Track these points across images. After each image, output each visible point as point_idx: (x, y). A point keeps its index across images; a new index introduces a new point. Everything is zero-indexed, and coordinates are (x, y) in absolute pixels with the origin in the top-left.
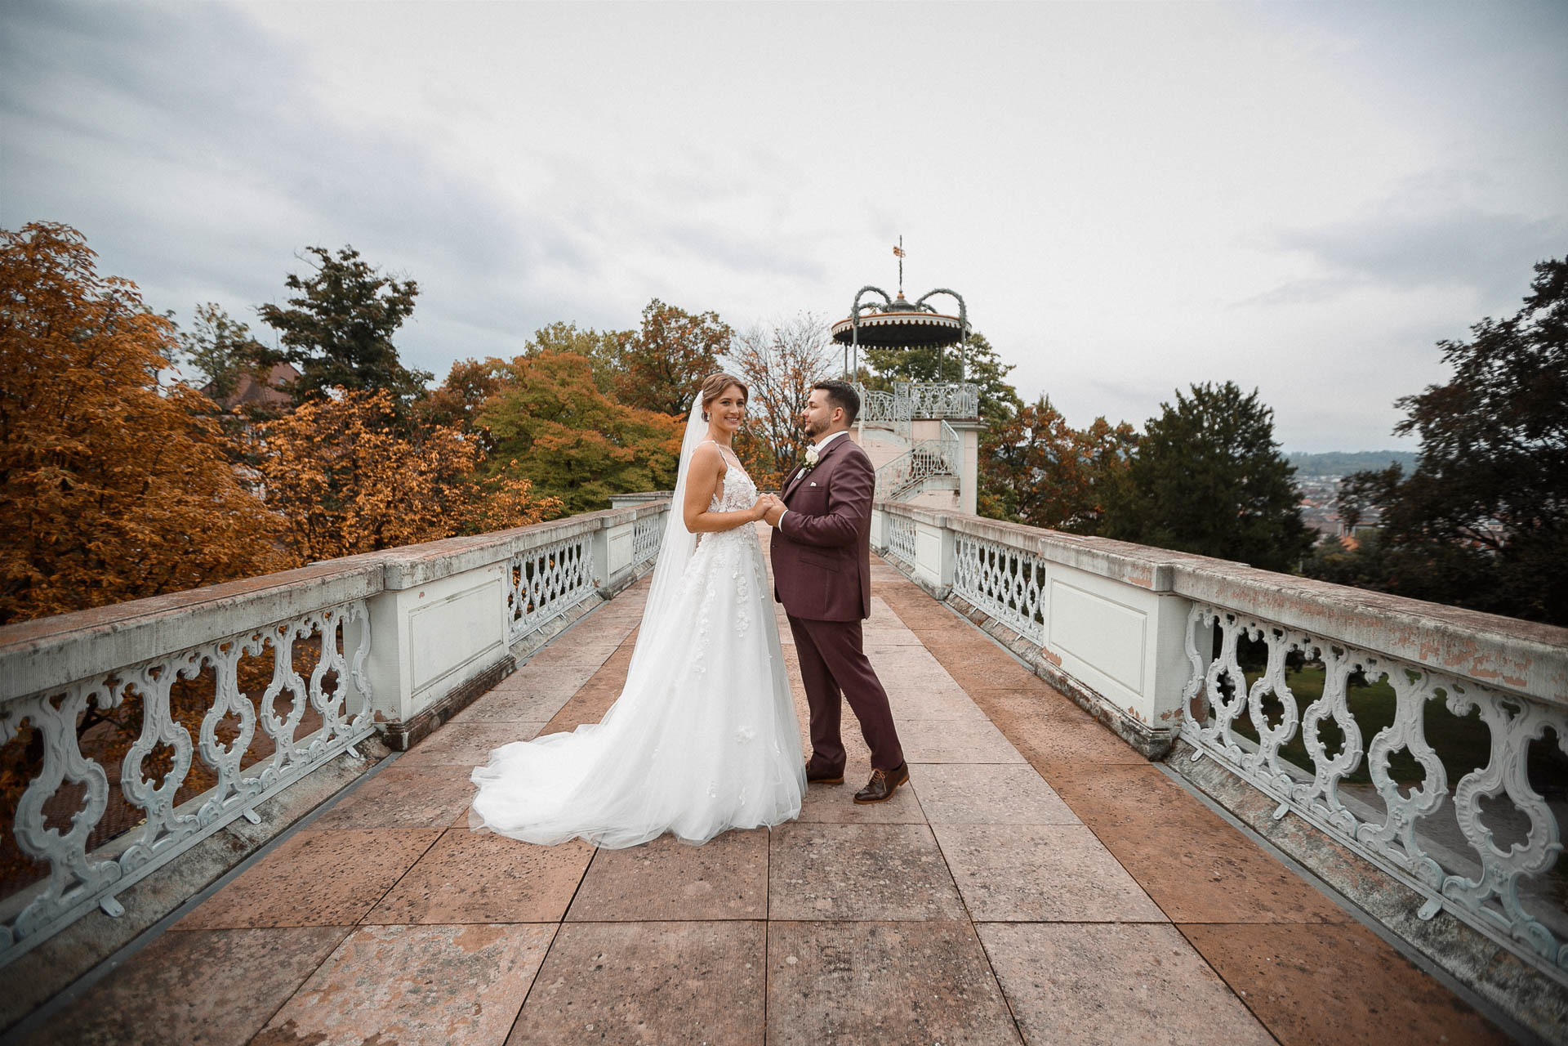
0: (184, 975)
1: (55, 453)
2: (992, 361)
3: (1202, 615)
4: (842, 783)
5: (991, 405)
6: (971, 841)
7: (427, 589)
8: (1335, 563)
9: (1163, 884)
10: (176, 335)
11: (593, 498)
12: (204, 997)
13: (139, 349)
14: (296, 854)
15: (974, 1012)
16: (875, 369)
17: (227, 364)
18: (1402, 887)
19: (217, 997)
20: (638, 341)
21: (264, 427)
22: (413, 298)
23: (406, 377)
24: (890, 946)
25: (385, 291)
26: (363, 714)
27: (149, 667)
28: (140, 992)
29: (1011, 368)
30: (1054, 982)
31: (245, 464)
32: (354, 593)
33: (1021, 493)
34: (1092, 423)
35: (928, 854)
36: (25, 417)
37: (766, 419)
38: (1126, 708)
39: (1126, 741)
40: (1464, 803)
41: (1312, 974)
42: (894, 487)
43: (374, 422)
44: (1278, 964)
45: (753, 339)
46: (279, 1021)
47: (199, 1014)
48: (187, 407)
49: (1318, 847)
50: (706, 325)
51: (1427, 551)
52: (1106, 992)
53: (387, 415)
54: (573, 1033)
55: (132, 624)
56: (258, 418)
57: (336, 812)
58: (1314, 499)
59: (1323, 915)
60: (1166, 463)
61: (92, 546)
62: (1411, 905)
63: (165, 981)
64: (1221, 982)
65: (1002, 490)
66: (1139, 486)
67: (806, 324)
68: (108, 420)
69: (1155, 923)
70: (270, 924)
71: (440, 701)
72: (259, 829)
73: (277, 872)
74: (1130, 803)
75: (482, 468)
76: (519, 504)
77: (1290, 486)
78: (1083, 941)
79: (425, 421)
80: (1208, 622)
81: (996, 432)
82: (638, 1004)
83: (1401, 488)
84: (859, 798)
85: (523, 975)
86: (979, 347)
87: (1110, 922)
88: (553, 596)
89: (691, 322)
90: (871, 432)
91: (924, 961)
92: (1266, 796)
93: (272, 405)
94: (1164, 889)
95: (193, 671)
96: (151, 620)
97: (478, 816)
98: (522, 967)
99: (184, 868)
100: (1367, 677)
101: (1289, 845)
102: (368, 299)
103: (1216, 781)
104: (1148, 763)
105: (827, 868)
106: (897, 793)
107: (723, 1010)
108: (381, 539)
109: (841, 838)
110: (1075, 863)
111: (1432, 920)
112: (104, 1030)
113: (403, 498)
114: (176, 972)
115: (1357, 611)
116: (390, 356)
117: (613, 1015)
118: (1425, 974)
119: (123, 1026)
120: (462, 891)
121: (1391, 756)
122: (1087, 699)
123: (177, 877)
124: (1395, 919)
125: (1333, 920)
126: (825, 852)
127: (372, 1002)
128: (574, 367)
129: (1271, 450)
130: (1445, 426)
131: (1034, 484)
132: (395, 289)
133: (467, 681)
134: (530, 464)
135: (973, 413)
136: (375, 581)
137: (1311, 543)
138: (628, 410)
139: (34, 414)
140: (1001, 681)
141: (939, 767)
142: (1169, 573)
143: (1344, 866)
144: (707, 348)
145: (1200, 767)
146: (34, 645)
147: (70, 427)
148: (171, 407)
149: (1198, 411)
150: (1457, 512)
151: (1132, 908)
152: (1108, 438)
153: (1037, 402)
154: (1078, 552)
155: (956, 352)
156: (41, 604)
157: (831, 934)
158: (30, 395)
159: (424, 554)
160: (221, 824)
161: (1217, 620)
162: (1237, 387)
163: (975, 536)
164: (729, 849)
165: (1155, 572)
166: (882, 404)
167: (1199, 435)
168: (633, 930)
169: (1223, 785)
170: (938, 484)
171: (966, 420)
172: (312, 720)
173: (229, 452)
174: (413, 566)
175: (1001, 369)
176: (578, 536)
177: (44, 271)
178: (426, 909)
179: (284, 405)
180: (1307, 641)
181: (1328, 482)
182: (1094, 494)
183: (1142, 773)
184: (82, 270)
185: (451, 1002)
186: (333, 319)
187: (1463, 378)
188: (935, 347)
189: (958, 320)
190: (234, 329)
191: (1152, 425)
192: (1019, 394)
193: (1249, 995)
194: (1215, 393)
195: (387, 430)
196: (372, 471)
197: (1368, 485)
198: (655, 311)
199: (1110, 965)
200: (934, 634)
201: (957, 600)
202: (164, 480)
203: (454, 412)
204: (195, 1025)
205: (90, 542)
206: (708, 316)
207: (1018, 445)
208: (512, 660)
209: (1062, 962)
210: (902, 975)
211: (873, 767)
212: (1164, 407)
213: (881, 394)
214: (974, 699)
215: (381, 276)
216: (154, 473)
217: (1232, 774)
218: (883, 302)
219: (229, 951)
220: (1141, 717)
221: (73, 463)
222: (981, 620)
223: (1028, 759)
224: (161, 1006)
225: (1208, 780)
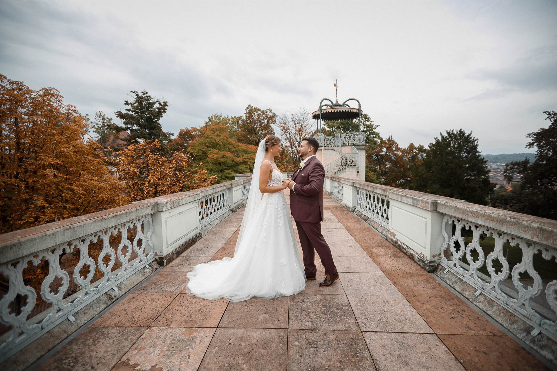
0: (94, 342)
1: (51, 164)
2: (371, 124)
3: (448, 219)
4: (315, 279)
5: (371, 140)
6: (361, 302)
7: (171, 211)
8: (503, 196)
9: (432, 319)
10: (89, 122)
11: (229, 176)
12: (100, 350)
13: (77, 129)
14: (129, 302)
15: (361, 364)
16: (328, 128)
17: (105, 132)
18: (525, 323)
19: (105, 350)
20: (244, 120)
21: (118, 153)
22: (166, 107)
23: (164, 135)
24: (331, 339)
25: (157, 105)
26: (151, 253)
27: (81, 239)
28: (81, 347)
29: (378, 126)
30: (391, 354)
31: (112, 166)
32: (147, 213)
33: (382, 171)
34: (409, 145)
35: (346, 306)
36: (42, 152)
37: (289, 146)
38: (419, 253)
39: (420, 265)
40: (549, 293)
41: (489, 355)
42: (335, 170)
43: (154, 151)
44: (476, 351)
45: (284, 118)
46: (124, 359)
47: (99, 355)
48: (93, 148)
49: (492, 307)
50: (267, 114)
51: (540, 191)
52: (410, 359)
53: (158, 148)
54: (221, 367)
55: (75, 225)
56: (116, 150)
57: (142, 287)
58: (495, 172)
59: (494, 332)
60: (436, 160)
61: (63, 195)
62: (528, 330)
63: (88, 344)
64: (453, 356)
65: (375, 170)
66: (426, 168)
67: (303, 112)
68: (68, 153)
69: (429, 334)
70: (121, 325)
71: (176, 249)
72: (117, 293)
73: (123, 307)
74: (421, 288)
75: (190, 166)
76: (203, 178)
77: (485, 167)
78: (402, 340)
79: (171, 150)
80: (450, 222)
81: (373, 150)
82: (243, 357)
83: (529, 168)
84: (321, 285)
85: (204, 346)
86: (366, 119)
87: (412, 333)
88: (215, 211)
89: (262, 113)
90: (326, 150)
91: (343, 345)
92: (472, 287)
93: (120, 145)
94: (433, 321)
95: (95, 240)
96: (81, 224)
97: (189, 289)
98: (204, 343)
99: (93, 306)
100: (511, 244)
101: (481, 306)
102: (151, 108)
103: (454, 281)
104: (427, 273)
105: (309, 310)
106: (335, 283)
107: (272, 360)
108: (157, 191)
109: (314, 300)
110: (400, 310)
111: (537, 336)
112: (69, 360)
113: (164, 177)
114: (91, 341)
115: (507, 220)
116: (159, 128)
117: (234, 361)
118: (533, 356)
119: (75, 359)
120: (184, 316)
121: (520, 274)
122: (405, 249)
123: (91, 309)
124: (522, 335)
125: (498, 334)
126: (308, 304)
127: (154, 353)
128: (221, 130)
129: (477, 154)
130: (547, 144)
131: (387, 168)
132: (160, 104)
133: (185, 242)
134: (206, 164)
135: (364, 143)
136: (153, 208)
137: (493, 189)
138: (240, 144)
139: (44, 151)
140: (373, 242)
141: (350, 274)
142: (435, 204)
143: (502, 314)
144: (268, 122)
145: (447, 275)
146: (45, 233)
147: (56, 155)
148: (88, 148)
149: (449, 140)
150: (552, 177)
151: (421, 328)
152: (414, 151)
153: (388, 138)
154: (401, 196)
155: (357, 121)
156: (48, 214)
157: (310, 334)
158: (43, 145)
159: (170, 199)
160: (105, 291)
161: (453, 221)
162: (464, 131)
163: (364, 189)
164: (275, 303)
165: (430, 203)
166: (330, 141)
167: (449, 149)
168: (242, 331)
169: (456, 282)
170: (351, 169)
171: (361, 146)
172: (134, 256)
173: (107, 162)
174: (167, 203)
175: (374, 126)
176: (223, 190)
177: (47, 103)
178: (172, 321)
179: (124, 145)
180: (488, 230)
181: (500, 165)
182: (409, 171)
183: (425, 277)
184: (59, 103)
185: (180, 354)
186: (140, 115)
187: (554, 125)
188: (349, 119)
189: (358, 109)
190: (107, 120)
191: (431, 145)
192: (381, 136)
193: (464, 362)
194: (455, 133)
195: (158, 153)
196: (153, 167)
197: (516, 167)
198: (249, 109)
199: (411, 349)
200: (349, 224)
201: (358, 212)
202: (86, 172)
203: (181, 146)
204: (97, 359)
205: (63, 193)
206: (268, 110)
207: (381, 154)
208: (200, 234)
209: (394, 347)
210: (335, 350)
211: (326, 274)
212: (436, 139)
213: (330, 137)
214: (363, 249)
215: (155, 100)
216: (83, 170)
217: (459, 278)
218: (331, 104)
219: (108, 334)
220: (425, 257)
221: (57, 167)
222: (366, 219)
223: (383, 271)
224: (87, 352)
225: (450, 280)
